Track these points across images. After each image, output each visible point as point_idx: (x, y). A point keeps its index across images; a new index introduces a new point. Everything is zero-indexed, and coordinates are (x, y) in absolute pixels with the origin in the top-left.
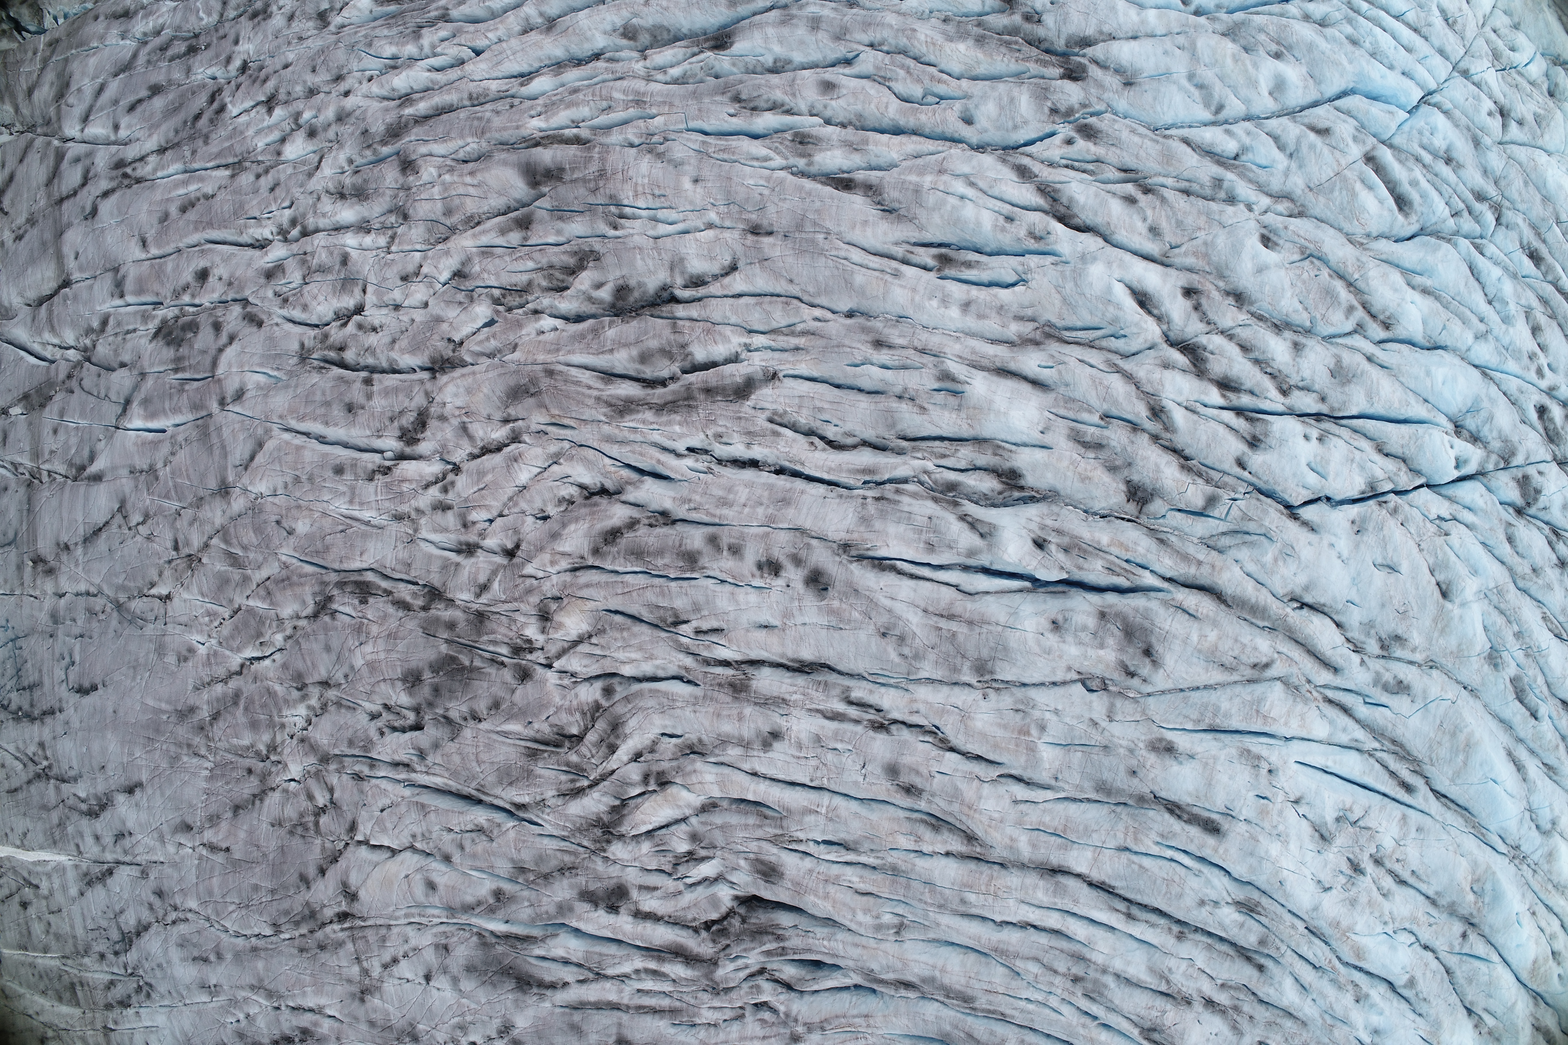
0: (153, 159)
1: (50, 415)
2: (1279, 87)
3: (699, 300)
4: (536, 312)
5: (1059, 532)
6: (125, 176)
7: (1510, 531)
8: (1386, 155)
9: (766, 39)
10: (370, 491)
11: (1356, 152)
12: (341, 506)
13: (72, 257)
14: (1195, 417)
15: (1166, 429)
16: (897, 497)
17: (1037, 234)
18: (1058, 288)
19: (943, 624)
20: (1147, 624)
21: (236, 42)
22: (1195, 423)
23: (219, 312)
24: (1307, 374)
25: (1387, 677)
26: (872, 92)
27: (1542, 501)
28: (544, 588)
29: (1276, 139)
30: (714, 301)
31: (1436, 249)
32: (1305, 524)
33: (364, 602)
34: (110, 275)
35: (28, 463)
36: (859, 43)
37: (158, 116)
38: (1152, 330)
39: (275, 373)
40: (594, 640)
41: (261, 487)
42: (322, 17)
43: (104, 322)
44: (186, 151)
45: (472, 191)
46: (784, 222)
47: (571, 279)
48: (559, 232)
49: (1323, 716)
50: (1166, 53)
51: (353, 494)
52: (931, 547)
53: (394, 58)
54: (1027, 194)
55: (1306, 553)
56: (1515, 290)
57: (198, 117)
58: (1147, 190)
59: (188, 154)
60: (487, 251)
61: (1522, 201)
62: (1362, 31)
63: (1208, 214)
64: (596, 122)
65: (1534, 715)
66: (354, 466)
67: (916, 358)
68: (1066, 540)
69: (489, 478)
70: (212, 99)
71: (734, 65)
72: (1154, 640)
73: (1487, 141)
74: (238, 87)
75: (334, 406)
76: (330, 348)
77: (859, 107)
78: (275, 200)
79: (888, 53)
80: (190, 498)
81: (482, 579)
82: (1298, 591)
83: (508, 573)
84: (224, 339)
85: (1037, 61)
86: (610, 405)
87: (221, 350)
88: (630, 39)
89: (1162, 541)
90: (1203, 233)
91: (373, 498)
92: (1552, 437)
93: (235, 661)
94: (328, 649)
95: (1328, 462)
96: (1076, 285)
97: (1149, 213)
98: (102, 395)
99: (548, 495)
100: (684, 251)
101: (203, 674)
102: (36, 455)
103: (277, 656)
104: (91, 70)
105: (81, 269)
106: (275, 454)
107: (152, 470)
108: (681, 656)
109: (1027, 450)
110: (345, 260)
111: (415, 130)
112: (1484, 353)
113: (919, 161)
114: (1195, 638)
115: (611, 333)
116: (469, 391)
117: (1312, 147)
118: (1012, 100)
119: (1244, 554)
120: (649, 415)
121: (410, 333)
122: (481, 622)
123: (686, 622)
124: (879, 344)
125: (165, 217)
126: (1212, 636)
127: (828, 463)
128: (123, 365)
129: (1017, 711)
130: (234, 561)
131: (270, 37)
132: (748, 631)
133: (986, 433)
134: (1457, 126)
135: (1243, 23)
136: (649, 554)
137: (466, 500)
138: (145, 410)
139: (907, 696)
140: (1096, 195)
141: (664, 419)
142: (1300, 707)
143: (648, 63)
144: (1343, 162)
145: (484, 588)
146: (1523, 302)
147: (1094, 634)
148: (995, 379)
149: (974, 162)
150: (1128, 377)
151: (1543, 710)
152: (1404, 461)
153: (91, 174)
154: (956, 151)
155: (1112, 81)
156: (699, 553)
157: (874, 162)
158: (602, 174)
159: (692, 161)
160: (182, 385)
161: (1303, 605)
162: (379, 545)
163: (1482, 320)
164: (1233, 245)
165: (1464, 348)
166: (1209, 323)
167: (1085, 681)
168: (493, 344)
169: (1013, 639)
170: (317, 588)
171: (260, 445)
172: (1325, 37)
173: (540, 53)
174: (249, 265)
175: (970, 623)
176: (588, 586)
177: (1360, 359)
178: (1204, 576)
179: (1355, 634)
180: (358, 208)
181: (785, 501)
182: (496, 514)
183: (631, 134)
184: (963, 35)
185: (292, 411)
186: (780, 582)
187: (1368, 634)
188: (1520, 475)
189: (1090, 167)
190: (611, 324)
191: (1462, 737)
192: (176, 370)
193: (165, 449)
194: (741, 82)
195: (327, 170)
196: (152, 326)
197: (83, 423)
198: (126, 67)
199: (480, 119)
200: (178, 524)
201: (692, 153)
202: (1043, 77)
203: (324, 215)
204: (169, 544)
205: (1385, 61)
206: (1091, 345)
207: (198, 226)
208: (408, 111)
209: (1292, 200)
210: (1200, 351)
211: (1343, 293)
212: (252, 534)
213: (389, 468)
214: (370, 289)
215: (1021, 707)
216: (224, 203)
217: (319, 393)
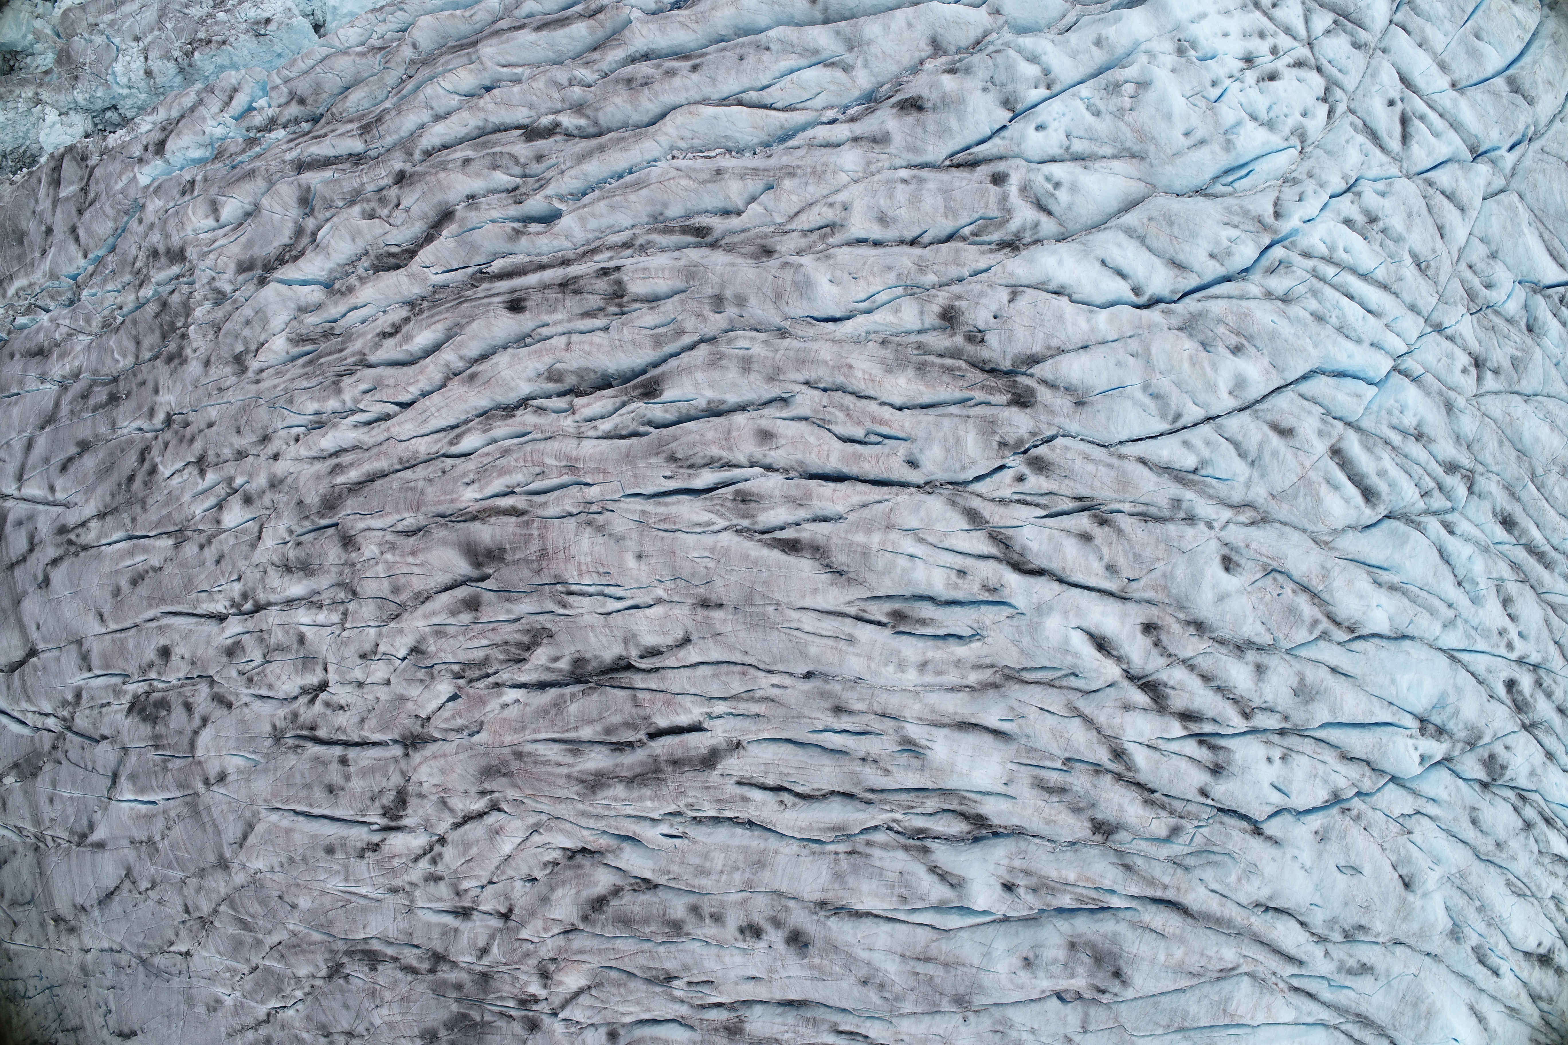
0: (93, 524)
1: (42, 785)
2: (1239, 384)
3: (657, 670)
4: (497, 685)
5: (1027, 872)
6: (70, 542)
7: (1474, 814)
8: (1354, 446)
9: (697, 385)
10: (363, 868)
11: (1321, 447)
12: (336, 884)
13: (34, 628)
14: (1157, 755)
15: (1129, 769)
16: (868, 850)
17: (991, 586)
18: (1015, 643)
19: (921, 968)
20: (1115, 949)
21: (156, 391)
22: (1157, 762)
23: (187, 690)
24: (1269, 697)
25: (1352, 963)
26: (812, 440)
27: (1508, 774)
28: (541, 954)
29: (1237, 445)
30: (671, 674)
31: (1404, 540)
32: (1269, 838)
33: (373, 968)
34: (73, 648)
35: (32, 830)
36: (794, 382)
37: (91, 478)
38: (1112, 670)
39: (253, 756)
40: (593, 992)
41: (258, 864)
42: (239, 360)
43: (78, 696)
44: (126, 518)
45: (416, 570)
46: (732, 595)
47: (527, 655)
48: (509, 611)
49: (1288, 1004)
50: (1118, 364)
51: (347, 871)
52: (903, 899)
53: (318, 413)
54: (979, 543)
55: (1269, 869)
56: (1487, 566)
57: (131, 479)
58: (1103, 522)
59: (128, 521)
60: (439, 632)
61: (1497, 464)
62: (1328, 305)
63: (1167, 542)
64: (532, 487)
65: (1496, 973)
66: (344, 845)
67: (877, 724)
68: (1034, 881)
69: (474, 851)
70: (142, 459)
71: (666, 411)
72: (1122, 964)
73: (1461, 402)
74: (166, 445)
75: (315, 788)
76: (302, 727)
77: (799, 456)
78: (223, 574)
79: (825, 390)
80: (192, 869)
81: (481, 943)
82: (1262, 900)
83: (505, 936)
84: (197, 722)
85: (982, 388)
86: (581, 781)
87: (196, 733)
88: (556, 381)
89: (1127, 867)
90: (1162, 563)
91: (366, 875)
92: (1520, 707)
93: (261, 1011)
94: (346, 1007)
95: (1291, 782)
96: (1033, 639)
97: (1105, 551)
98: (90, 767)
99: (532, 862)
100: (635, 628)
101: (233, 1023)
102: (37, 821)
103: (299, 1006)
104: (16, 421)
105: (45, 640)
106: (267, 837)
107: (150, 841)
108: (677, 1006)
109: (991, 800)
110: (301, 640)
111: (349, 502)
112: (1452, 639)
113: (866, 513)
114: (1162, 957)
115: (573, 708)
116: (443, 772)
117: (1275, 453)
118: (958, 441)
119: (1208, 874)
120: (619, 790)
121: (377, 711)
122: (486, 982)
123: (676, 978)
124: (838, 710)
125: (117, 592)
126: (1179, 953)
127: (799, 823)
128: (104, 738)
129: (996, 1032)
130: (245, 925)
131: (190, 388)
132: (736, 984)
133: (950, 785)
134: (1428, 394)
135: (1200, 315)
136: (635, 922)
137: (455, 872)
138: (134, 785)
139: (891, 1029)
140: (1051, 539)
141: (635, 794)
142: (1267, 998)
143: (577, 417)
144: (1308, 464)
145: (484, 951)
146: (1494, 576)
147: (1065, 965)
148: (957, 735)
149: (923, 513)
150: (1089, 722)
151: (1504, 968)
152: (1368, 763)
153: (36, 540)
154: (904, 497)
155: (1062, 403)
156: (683, 921)
157: (820, 513)
158: (543, 553)
159: (634, 535)
160: (165, 761)
161: (1267, 909)
162: (380, 918)
163: (1450, 606)
164: (1193, 576)
165: (1431, 638)
166: (1170, 655)
167: (1060, 996)
168: (459, 722)
169: (987, 980)
170: (327, 956)
171: (251, 827)
172: (1288, 318)
173: (465, 406)
174: (208, 643)
175: (946, 965)
176: (581, 952)
177: (1324, 673)
178: (1170, 895)
179: (1320, 931)
180: (306, 582)
181: (760, 863)
182: (485, 882)
183: (569, 501)
184: (902, 363)
185: (275, 795)
186: (762, 945)
187: (1332, 929)
188: (1486, 755)
189: (1043, 501)
190: (573, 696)
191: (1423, 1008)
192: (157, 747)
193: (160, 823)
194: (675, 438)
195: (269, 542)
196: (126, 701)
197: (77, 794)
198: (50, 419)
199: (413, 489)
200: (185, 891)
201: (633, 525)
202: (988, 404)
203: (273, 590)
204: (180, 909)
205: (1352, 335)
206: (1051, 684)
207: (152, 601)
208: (340, 479)
209: (1255, 508)
210: (1161, 688)
211: (1307, 609)
212: (257, 905)
213: (377, 845)
214: (331, 668)
215: (1000, 1028)
216: (172, 577)
217: (298, 775)
